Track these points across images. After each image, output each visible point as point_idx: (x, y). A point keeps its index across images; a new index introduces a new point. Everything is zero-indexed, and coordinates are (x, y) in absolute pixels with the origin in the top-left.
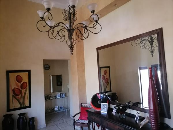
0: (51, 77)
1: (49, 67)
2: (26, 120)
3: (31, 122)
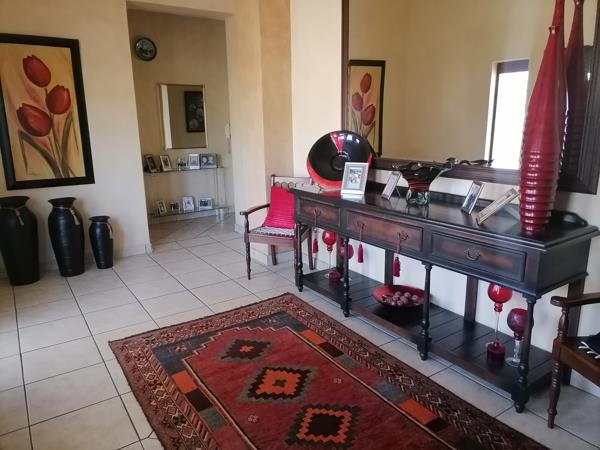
0: (164, 89)
1: (152, 48)
2: (81, 221)
3: (98, 231)
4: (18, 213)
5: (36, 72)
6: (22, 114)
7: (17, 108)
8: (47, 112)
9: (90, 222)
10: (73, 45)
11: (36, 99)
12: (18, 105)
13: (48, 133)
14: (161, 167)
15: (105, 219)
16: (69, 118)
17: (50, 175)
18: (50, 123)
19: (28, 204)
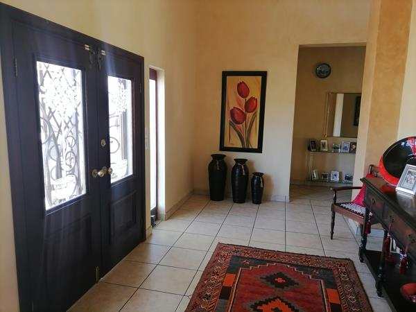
2: (247, 173)
3: (256, 181)
4: (218, 163)
5: (243, 90)
6: (232, 112)
7: (231, 109)
8: (244, 111)
9: (253, 175)
10: (264, 75)
11: (240, 105)
12: (231, 108)
13: (242, 123)
14: (320, 148)
15: (261, 174)
16: (255, 115)
17: (239, 145)
18: (245, 117)
19: (225, 159)
